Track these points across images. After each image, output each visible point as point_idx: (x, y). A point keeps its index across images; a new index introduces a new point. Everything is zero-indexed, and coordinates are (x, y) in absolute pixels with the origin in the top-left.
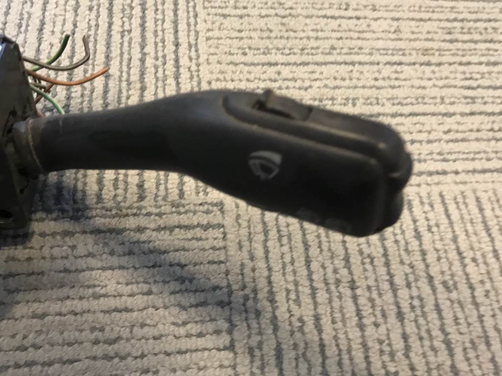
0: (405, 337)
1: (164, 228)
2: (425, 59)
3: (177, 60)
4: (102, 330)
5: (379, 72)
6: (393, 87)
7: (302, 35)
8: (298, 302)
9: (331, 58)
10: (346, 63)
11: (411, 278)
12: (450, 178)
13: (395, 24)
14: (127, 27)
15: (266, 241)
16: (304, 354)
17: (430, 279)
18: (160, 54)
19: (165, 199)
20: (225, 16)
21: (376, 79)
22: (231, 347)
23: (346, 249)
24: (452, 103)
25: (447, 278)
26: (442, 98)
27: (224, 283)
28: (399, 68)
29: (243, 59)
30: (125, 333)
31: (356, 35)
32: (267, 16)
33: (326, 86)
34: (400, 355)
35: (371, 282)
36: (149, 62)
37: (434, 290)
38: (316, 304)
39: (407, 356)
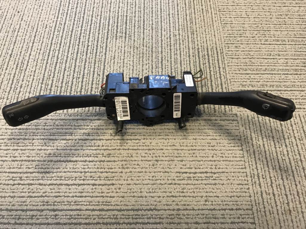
0: (287, 151)
1: (222, 120)
2: (296, 73)
3: (220, 73)
4: (210, 143)
5: (281, 77)
6: (285, 82)
7: (256, 64)
8: (258, 140)
9: (266, 72)
10: (270, 74)
11: (289, 137)
12: (302, 110)
13: (286, 60)
14: (204, 62)
15: (249, 125)
16: (261, 153)
17: (295, 137)
18: (215, 71)
19: (221, 112)
20: (233, 58)
21: (280, 79)
22: (242, 150)
23: (271, 128)
24: (304, 87)
25: (300, 137)
26: (301, 85)
27: (239, 135)
28: (287, 76)
29: (239, 72)
30: (216, 145)
31: (273, 65)
32: (245, 58)
33: (264, 81)
34: (286, 155)
35: (278, 137)
36: (212, 73)
37: (296, 140)
38: (263, 141)
39: (288, 156)
